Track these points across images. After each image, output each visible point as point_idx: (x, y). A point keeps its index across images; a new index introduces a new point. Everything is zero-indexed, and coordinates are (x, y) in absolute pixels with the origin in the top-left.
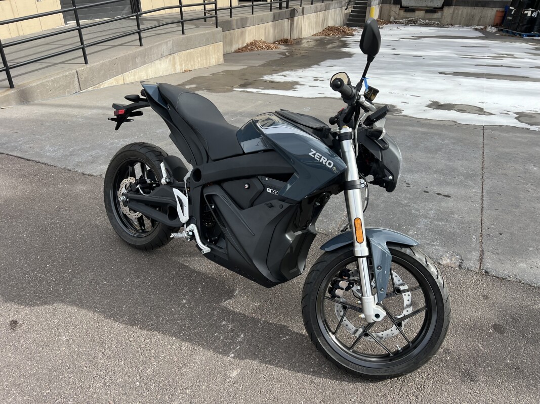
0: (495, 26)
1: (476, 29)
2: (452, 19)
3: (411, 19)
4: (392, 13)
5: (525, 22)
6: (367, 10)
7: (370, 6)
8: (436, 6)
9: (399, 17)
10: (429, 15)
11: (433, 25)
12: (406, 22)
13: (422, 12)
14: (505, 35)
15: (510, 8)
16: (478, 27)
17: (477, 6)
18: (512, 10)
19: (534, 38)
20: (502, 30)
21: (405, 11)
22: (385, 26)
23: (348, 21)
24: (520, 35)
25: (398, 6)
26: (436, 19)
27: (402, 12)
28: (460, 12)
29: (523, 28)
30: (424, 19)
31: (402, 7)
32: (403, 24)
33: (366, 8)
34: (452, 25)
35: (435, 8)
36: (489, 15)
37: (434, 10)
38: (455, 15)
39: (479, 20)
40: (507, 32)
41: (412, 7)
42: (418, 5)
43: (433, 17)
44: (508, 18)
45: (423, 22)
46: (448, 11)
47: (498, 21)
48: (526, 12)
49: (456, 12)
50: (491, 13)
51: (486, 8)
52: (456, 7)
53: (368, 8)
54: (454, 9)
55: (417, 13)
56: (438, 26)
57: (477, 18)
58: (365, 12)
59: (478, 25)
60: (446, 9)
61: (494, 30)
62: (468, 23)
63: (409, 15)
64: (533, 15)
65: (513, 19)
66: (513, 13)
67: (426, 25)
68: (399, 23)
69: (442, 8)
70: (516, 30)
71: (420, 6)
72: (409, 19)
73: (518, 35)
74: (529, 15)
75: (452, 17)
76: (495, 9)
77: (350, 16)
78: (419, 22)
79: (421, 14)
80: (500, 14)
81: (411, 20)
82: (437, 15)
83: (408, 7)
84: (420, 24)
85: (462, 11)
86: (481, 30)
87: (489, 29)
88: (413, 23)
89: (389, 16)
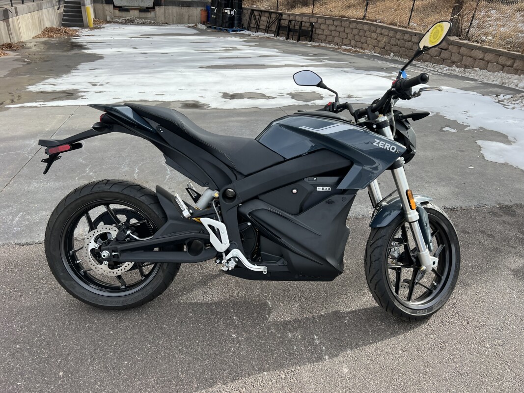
0: (204, 23)
1: (189, 27)
2: (165, 18)
3: (128, 18)
4: (107, 13)
5: (227, 20)
6: (82, 9)
7: (84, 5)
8: (147, 6)
9: (115, 17)
10: (143, 15)
11: (150, 24)
12: (124, 21)
13: (136, 11)
14: (215, 31)
15: (212, 7)
16: (190, 25)
17: (183, 6)
18: (215, 9)
19: (238, 32)
20: (210, 27)
21: (120, 10)
22: (104, 25)
23: (63, 21)
24: (227, 30)
25: (111, 6)
26: (151, 19)
27: (117, 12)
28: (170, 11)
29: (227, 25)
30: (140, 18)
31: (115, 7)
32: (121, 23)
33: (80, 8)
34: (167, 23)
35: (147, 8)
36: (195, 14)
37: (147, 10)
38: (167, 15)
39: (189, 19)
40: (215, 28)
41: (125, 6)
42: (130, 5)
43: (148, 17)
44: (212, 16)
45: (140, 21)
46: (159, 10)
47: (204, 19)
48: (226, 11)
49: (167, 11)
50: (197, 12)
51: (191, 8)
52: (166, 7)
53: (82, 7)
54: (165, 9)
55: (132, 12)
56: (154, 24)
57: (186, 17)
58: (81, 12)
59: (189, 24)
60: (157, 8)
61: (204, 27)
62: (180, 21)
63: (124, 14)
64: (232, 14)
65: (216, 16)
66: (215, 12)
67: (143, 24)
68: (117, 22)
69: (153, 8)
70: (222, 26)
71: (133, 5)
72: (126, 18)
73: (225, 31)
74: (229, 13)
75: (165, 16)
76: (199, 9)
77: (64, 16)
78: (135, 21)
79: (136, 13)
80: (205, 13)
81: (128, 20)
82: (151, 15)
83: (121, 7)
84: (138, 23)
85: (172, 11)
86: (193, 27)
87: (201, 26)
88: (130, 22)
89: (105, 16)
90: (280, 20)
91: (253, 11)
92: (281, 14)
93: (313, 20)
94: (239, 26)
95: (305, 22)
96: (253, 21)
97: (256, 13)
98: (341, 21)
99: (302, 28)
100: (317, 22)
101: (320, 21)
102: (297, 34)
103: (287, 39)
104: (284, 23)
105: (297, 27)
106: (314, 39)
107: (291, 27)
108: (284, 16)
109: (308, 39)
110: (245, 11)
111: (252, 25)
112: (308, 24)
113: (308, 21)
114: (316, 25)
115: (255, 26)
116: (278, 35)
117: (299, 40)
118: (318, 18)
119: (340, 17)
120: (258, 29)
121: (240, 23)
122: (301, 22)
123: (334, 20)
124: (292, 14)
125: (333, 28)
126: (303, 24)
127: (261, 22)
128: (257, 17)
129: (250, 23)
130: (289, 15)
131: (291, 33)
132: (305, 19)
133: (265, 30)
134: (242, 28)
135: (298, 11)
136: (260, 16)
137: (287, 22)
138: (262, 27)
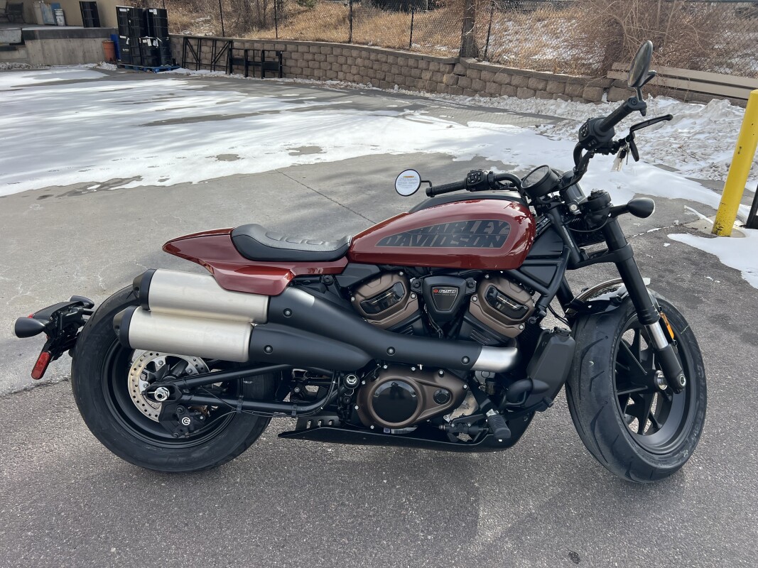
2: (44, 57)
10: (7, 55)
15: (121, 37)
16: (89, 66)
17: (72, 38)
18: (126, 40)
20: (123, 67)
24: (151, 70)
28: (52, 47)
34: (49, 66)
36: (94, 49)
37: (12, 47)
38: (46, 52)
39: (84, 57)
40: (132, 68)
43: (14, 57)
44: (124, 50)
46: (34, 46)
47: (110, 54)
48: (144, 41)
50: (96, 45)
51: (86, 40)
52: (44, 41)
54: (42, 44)
57: (81, 54)
60: (29, 44)
62: (71, 61)
64: (154, 45)
65: (131, 50)
66: (127, 43)
67: (9, 70)
69: (22, 43)
73: (148, 71)
74: (150, 44)
75: (43, 54)
76: (99, 41)
80: (110, 47)
85: (55, 46)
90: (231, 50)
91: (186, 39)
92: (231, 42)
93: (279, 47)
94: (168, 63)
95: (269, 51)
96: (190, 54)
97: (192, 42)
98: (320, 46)
99: (266, 60)
100: (285, 50)
101: (290, 48)
102: (260, 68)
103: (246, 76)
104: (238, 54)
105: (258, 59)
106: (285, 74)
107: (250, 59)
108: (236, 45)
109: (277, 74)
110: (175, 40)
111: (189, 60)
112: (273, 54)
113: (272, 48)
114: (285, 54)
115: (195, 61)
116: (231, 72)
117: (263, 76)
118: (286, 43)
119: (317, 40)
120: (199, 65)
121: (170, 58)
122: (263, 51)
123: (309, 45)
124: (248, 41)
125: (310, 57)
126: (266, 53)
127: (203, 55)
128: (195, 48)
129: (185, 56)
130: (243, 42)
131: (250, 68)
132: (267, 47)
133: (211, 65)
134: (175, 65)
135: (255, 35)
136: (200, 47)
137: (242, 53)
138: (204, 62)
